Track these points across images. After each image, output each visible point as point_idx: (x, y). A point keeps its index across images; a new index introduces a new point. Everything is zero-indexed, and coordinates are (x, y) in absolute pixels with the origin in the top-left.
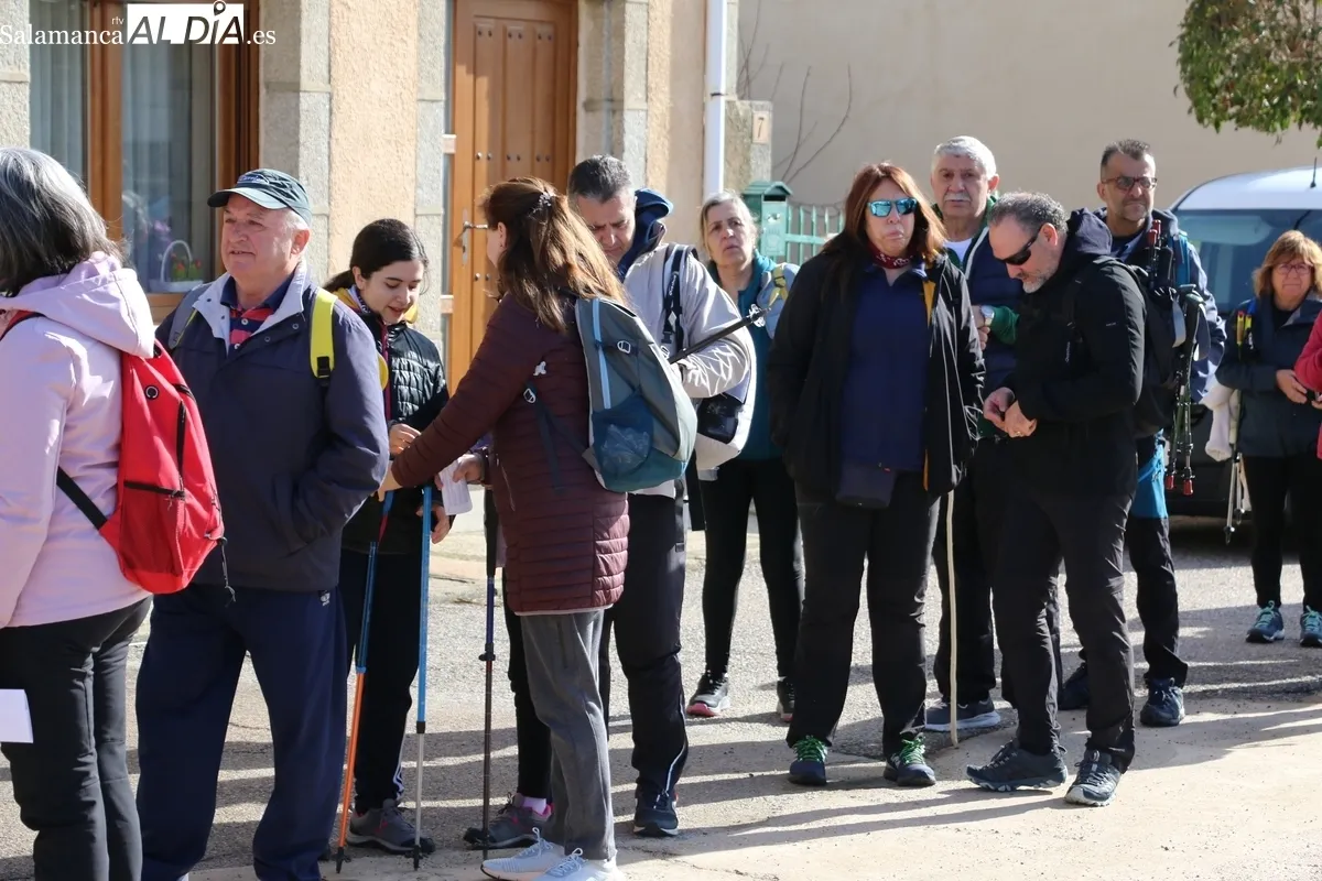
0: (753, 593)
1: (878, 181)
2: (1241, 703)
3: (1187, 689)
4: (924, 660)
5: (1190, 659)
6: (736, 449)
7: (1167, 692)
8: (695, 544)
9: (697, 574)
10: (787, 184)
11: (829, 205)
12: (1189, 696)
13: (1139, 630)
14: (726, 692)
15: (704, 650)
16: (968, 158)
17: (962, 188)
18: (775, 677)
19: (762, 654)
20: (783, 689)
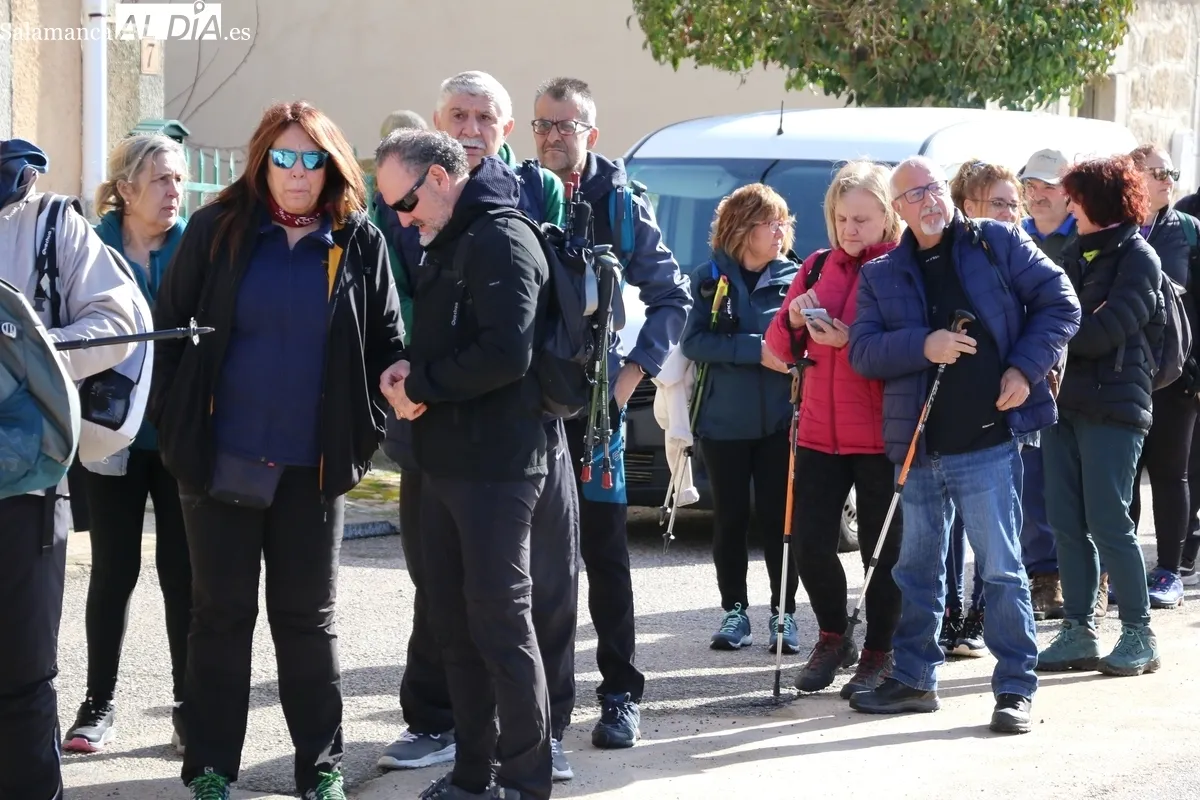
0: (147, 605)
1: (285, 125)
2: (704, 719)
3: (644, 706)
4: (338, 677)
5: (648, 669)
6: (126, 437)
7: (623, 708)
8: (79, 548)
9: (78, 582)
10: (184, 123)
11: (235, 148)
12: (646, 713)
13: (591, 638)
14: (111, 722)
15: (86, 673)
16: (485, 98)
17: (477, 132)
18: (170, 702)
19: (155, 676)
20: (179, 715)
